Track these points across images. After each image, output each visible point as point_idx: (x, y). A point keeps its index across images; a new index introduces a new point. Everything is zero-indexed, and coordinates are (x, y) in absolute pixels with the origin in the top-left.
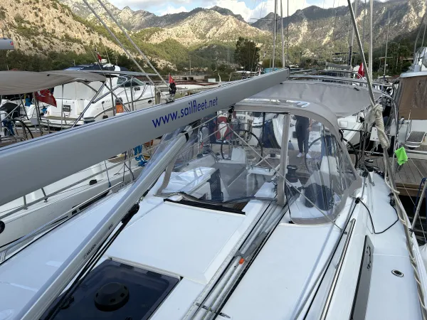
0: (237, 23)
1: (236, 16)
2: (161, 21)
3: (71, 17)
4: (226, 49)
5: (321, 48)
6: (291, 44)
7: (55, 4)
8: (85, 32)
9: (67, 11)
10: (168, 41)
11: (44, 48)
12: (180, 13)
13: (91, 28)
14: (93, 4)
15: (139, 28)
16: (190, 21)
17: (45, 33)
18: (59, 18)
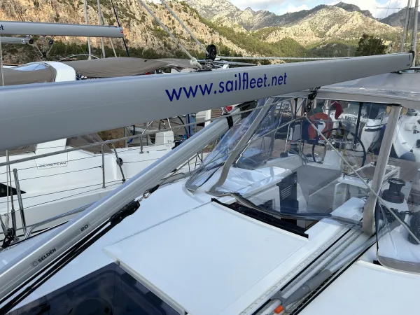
0: (363, 19)
1: (363, 12)
2: (280, 20)
3: (198, 19)
4: (347, 48)
7: (186, 8)
8: (208, 33)
9: (195, 14)
10: (284, 41)
11: (172, 47)
12: (300, 12)
13: (214, 28)
14: (218, 7)
15: (259, 27)
16: (310, 19)
17: (174, 34)
18: (187, 21)
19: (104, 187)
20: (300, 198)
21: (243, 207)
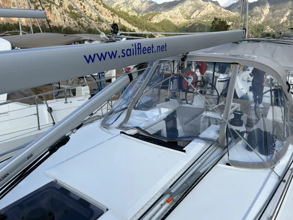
0: (215, 7)
1: (214, 2)
2: (160, 7)
3: (102, 5)
4: (205, 26)
5: (279, 26)
6: (255, 22)
8: (110, 15)
9: (100, 1)
10: (164, 21)
11: (84, 26)
12: (173, 1)
13: (114, 12)
15: (146, 12)
16: (180, 7)
18: (95, 6)
19: (39, 129)
20: (179, 128)
21: (142, 136)
